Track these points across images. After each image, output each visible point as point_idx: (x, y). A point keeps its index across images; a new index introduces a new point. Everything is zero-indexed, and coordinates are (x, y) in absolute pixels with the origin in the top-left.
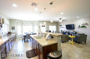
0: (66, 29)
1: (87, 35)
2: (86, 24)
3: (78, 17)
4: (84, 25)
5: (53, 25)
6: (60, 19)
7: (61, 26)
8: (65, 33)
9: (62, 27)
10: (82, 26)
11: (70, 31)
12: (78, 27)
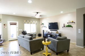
0: (49, 29)
2: (73, 22)
3: (62, 12)
4: (70, 24)
5: (31, 23)
6: (37, 13)
7: (43, 24)
8: (47, 34)
9: (44, 26)
10: (67, 25)
11: (53, 32)
12: (63, 26)
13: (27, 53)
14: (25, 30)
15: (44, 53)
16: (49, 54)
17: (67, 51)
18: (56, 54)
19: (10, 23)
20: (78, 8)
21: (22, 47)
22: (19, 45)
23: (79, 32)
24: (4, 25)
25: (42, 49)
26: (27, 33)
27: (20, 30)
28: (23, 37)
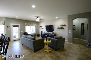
0: (46, 30)
1: (64, 39)
2: (64, 25)
3: (57, 17)
4: (62, 27)
7: (41, 26)
8: (45, 35)
10: (60, 27)
11: (50, 32)
12: (57, 28)
13: (31, 52)
14: (26, 31)
15: (45, 51)
16: (50, 51)
17: (62, 47)
18: (55, 50)
19: (13, 25)
20: (69, 15)
21: (25, 46)
22: (22, 45)
23: (70, 33)
24: (8, 27)
25: (43, 47)
26: (28, 34)
27: (21, 31)
28: (27, 38)
